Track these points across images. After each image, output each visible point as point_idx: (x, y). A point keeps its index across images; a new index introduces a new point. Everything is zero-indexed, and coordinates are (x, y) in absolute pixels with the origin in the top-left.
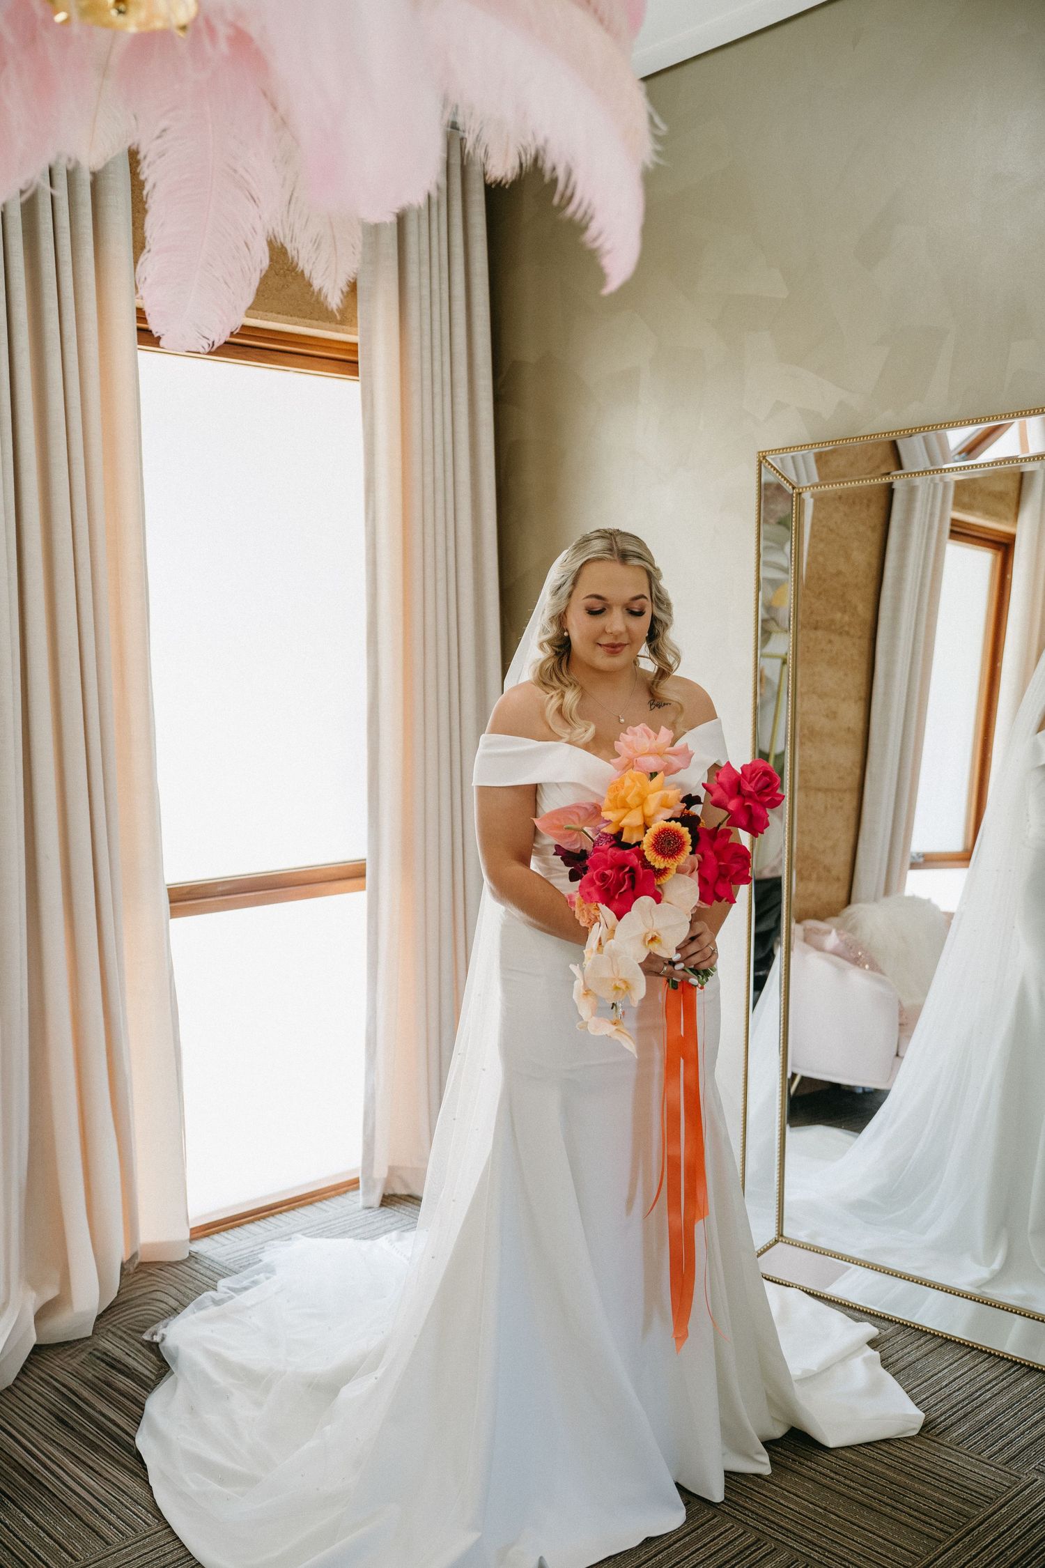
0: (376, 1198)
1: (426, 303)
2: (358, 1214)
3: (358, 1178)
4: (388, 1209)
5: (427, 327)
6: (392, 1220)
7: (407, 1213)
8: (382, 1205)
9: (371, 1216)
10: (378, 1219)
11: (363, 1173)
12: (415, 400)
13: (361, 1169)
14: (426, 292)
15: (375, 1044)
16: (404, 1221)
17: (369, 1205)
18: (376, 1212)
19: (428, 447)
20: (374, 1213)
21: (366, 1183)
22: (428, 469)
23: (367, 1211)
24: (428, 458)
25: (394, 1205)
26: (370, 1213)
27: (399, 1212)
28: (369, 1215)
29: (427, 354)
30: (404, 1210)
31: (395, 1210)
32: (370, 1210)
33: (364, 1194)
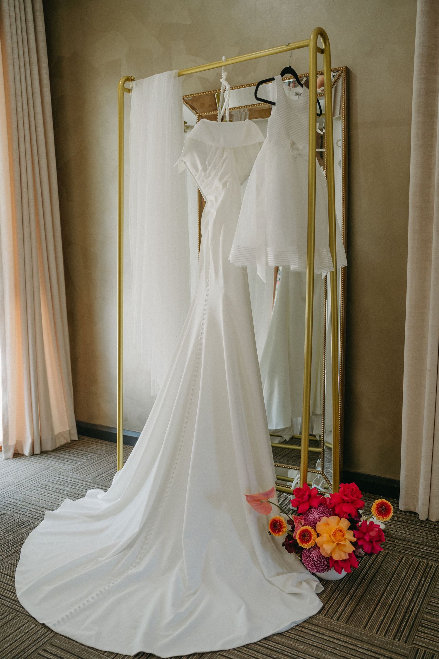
0: (11, 453)
1: (13, 20)
2: (3, 462)
3: (1, 446)
4: (18, 459)
5: (14, 31)
6: (20, 463)
7: (27, 459)
8: (14, 457)
9: (9, 462)
10: (13, 463)
11: (3, 444)
12: (11, 68)
13: (2, 442)
14: (12, 14)
15: (7, 382)
16: (25, 463)
17: (7, 458)
18: (12, 460)
19: (19, 92)
20: (11, 461)
21: (5, 448)
22: (19, 104)
23: (7, 460)
24: (19, 98)
25: (20, 457)
26: (9, 461)
27: (23, 459)
28: (8, 462)
29: (15, 45)
30: (25, 458)
31: (21, 459)
32: (9, 460)
33: (4, 453)
